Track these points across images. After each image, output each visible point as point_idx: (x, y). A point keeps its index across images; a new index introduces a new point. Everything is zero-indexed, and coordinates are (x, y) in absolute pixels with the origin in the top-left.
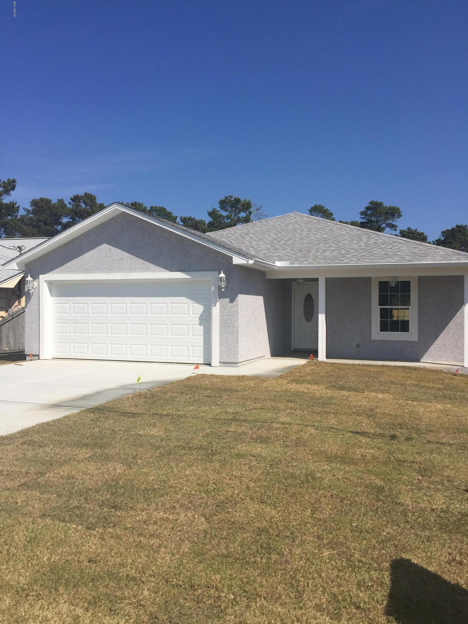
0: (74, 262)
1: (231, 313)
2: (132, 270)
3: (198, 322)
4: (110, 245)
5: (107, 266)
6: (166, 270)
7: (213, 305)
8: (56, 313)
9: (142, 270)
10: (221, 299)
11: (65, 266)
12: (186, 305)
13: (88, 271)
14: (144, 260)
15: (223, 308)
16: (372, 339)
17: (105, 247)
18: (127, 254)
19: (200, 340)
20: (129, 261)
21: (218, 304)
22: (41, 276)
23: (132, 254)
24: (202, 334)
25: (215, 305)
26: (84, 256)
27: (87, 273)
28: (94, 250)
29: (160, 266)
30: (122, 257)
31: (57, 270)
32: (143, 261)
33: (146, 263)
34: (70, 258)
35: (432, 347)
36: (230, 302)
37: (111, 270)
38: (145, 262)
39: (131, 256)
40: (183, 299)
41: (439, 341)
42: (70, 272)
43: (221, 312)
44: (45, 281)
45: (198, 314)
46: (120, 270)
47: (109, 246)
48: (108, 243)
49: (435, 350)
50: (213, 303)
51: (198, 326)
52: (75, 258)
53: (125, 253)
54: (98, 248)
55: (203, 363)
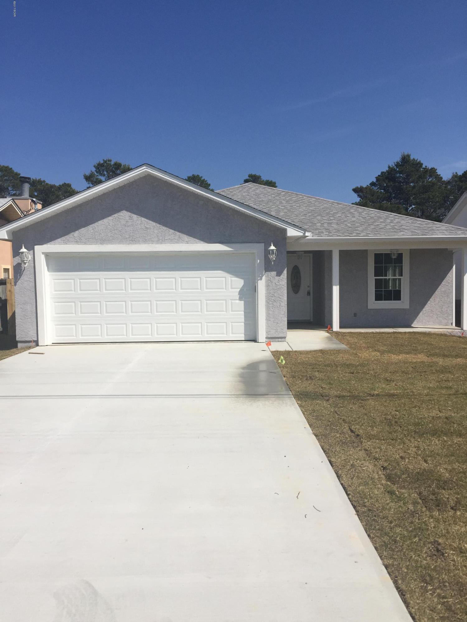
0: (83, 230)
1: (278, 287)
2: (160, 241)
3: (238, 297)
4: (130, 212)
5: (127, 237)
6: (202, 242)
7: (259, 278)
8: (56, 291)
9: (171, 241)
10: (267, 273)
11: (71, 235)
12: (224, 279)
13: (103, 241)
14: (175, 230)
15: (270, 281)
16: (369, 308)
17: (124, 214)
18: (154, 224)
19: (240, 315)
20: (156, 231)
21: (264, 278)
22: (36, 247)
23: (160, 224)
24: (243, 309)
25: (261, 279)
26: (96, 224)
27: (101, 244)
28: (110, 218)
29: (194, 237)
30: (147, 226)
31: (59, 240)
32: (173, 231)
33: (178, 233)
34: (77, 227)
35: (421, 314)
36: (277, 276)
37: (133, 240)
38: (176, 232)
39: (158, 225)
40: (219, 273)
41: (427, 308)
42: (78, 242)
43: (268, 286)
44: (43, 253)
45: (238, 288)
46: (145, 241)
47: (129, 214)
48: (127, 211)
49: (423, 316)
50: (259, 277)
51: (238, 301)
52: (84, 226)
53: (151, 222)
54: (116, 215)
55: (244, 339)
